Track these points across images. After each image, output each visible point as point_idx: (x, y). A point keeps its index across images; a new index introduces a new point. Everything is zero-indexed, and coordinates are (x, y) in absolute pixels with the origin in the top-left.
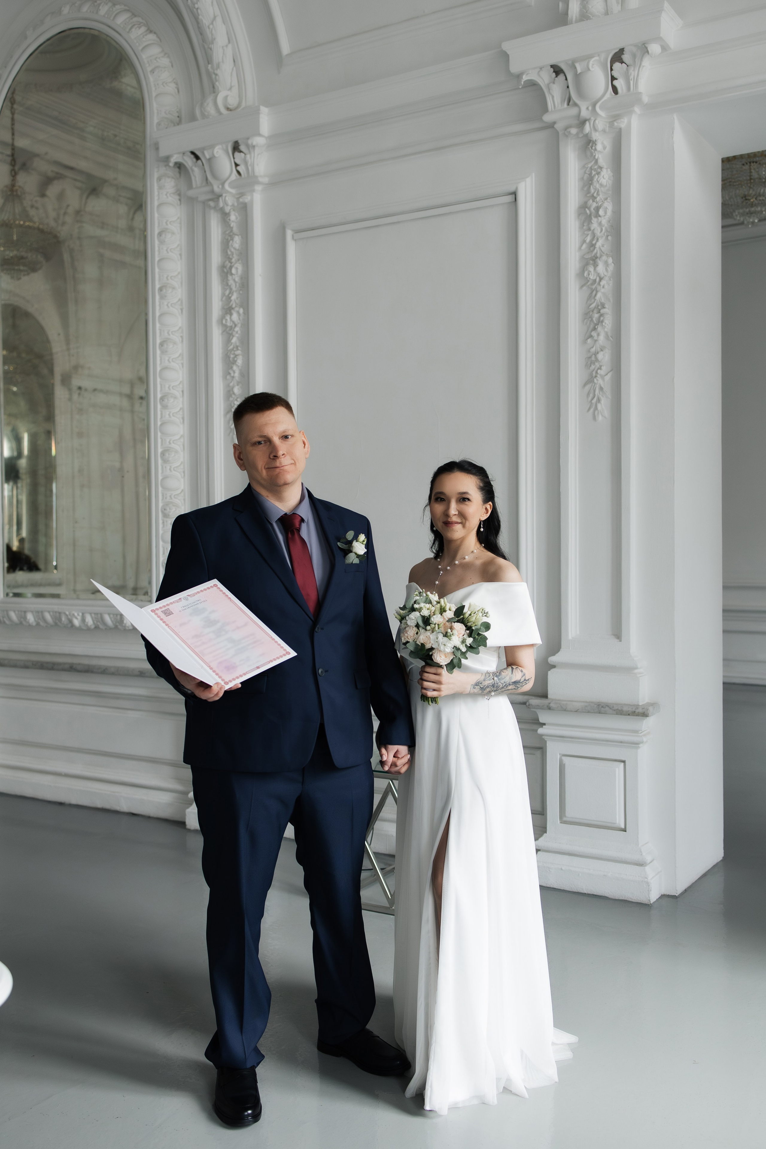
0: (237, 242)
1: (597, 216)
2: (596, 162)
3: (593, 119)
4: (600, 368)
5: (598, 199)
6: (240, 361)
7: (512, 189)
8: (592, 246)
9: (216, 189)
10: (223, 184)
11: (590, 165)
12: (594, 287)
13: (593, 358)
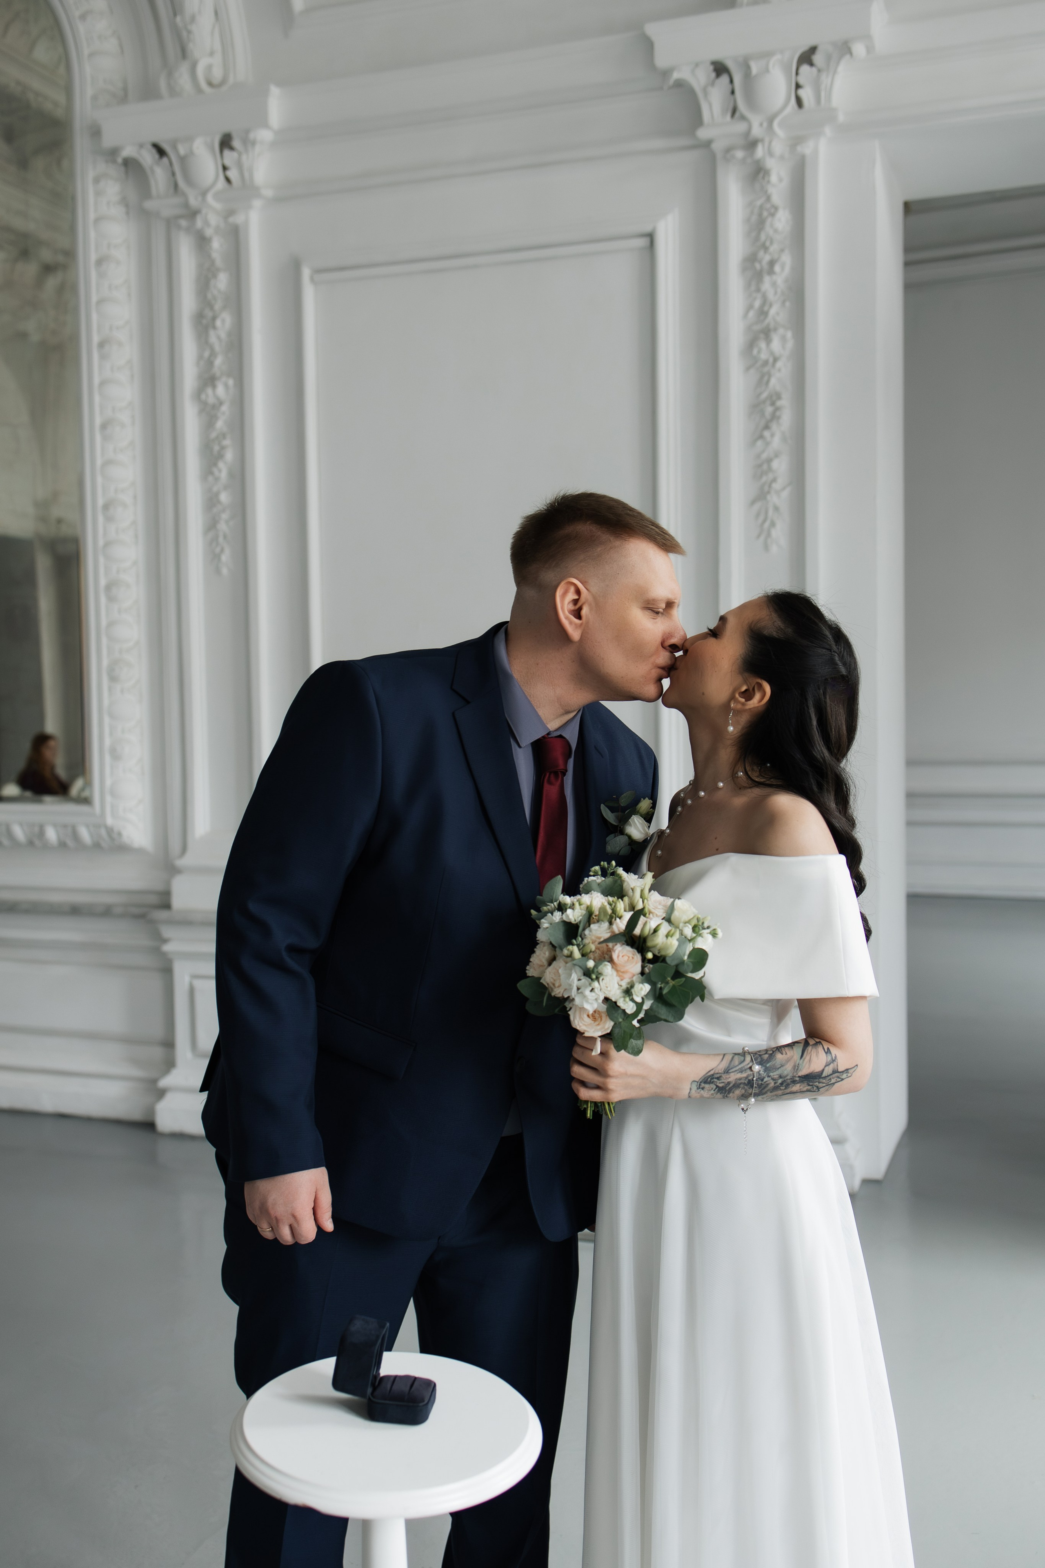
0: (222, 281)
1: (771, 272)
2: (768, 198)
3: (767, 140)
4: (774, 480)
5: (772, 249)
6: (229, 455)
7: (648, 229)
8: (763, 313)
9: (193, 202)
10: (204, 194)
11: (759, 203)
12: (766, 369)
13: (765, 467)
